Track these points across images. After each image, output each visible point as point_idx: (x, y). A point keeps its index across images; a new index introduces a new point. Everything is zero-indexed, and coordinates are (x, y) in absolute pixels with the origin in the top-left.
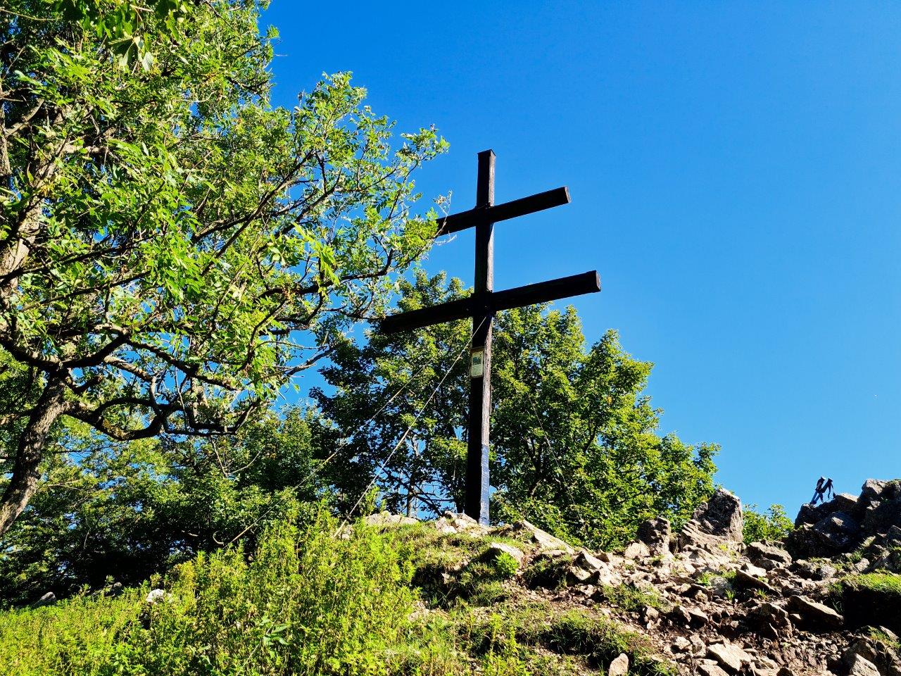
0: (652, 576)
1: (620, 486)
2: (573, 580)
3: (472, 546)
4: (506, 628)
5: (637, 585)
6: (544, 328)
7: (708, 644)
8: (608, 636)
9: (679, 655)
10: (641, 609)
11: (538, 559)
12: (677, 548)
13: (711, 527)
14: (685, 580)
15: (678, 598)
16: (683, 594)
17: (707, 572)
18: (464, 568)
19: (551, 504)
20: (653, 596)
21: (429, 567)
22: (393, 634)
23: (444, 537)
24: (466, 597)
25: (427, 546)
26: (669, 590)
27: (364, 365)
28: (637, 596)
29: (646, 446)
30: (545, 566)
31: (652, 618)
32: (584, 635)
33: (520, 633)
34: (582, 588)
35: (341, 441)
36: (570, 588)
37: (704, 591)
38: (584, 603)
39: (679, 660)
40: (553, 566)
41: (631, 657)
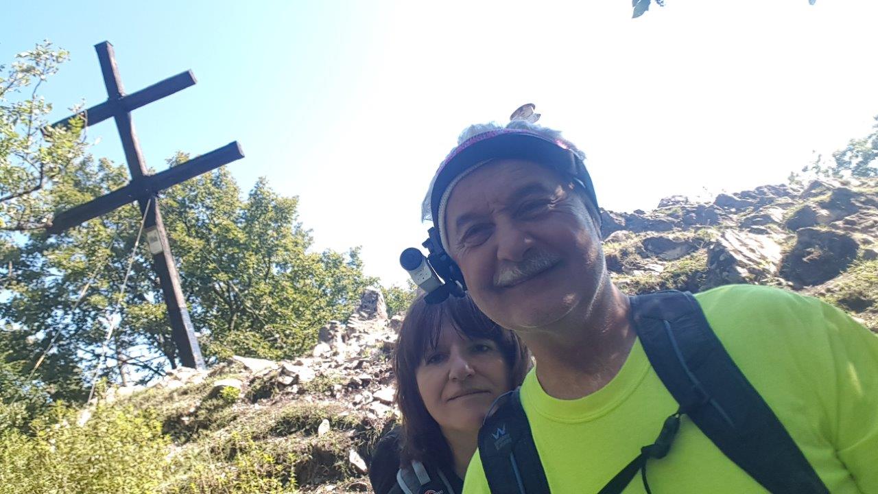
0: (333, 364)
1: (299, 299)
2: (282, 386)
3: (199, 390)
4: (244, 437)
5: (325, 374)
6: (202, 187)
7: (373, 393)
8: (313, 413)
9: (358, 406)
10: (330, 389)
11: (252, 382)
12: (347, 338)
13: (366, 315)
14: (355, 359)
15: (352, 372)
16: (355, 368)
17: (367, 348)
18: (198, 408)
19: (250, 331)
20: (337, 377)
21: (169, 418)
22: (160, 474)
23: (173, 392)
24: (206, 427)
25: (161, 403)
26: (346, 368)
27: (31, 262)
28: (326, 380)
29: (311, 263)
30: (260, 384)
31: (339, 391)
32: (298, 419)
33: (255, 435)
34: (289, 389)
35: (31, 339)
36: (281, 393)
37: (367, 362)
38: (293, 399)
39: (358, 410)
40: (265, 383)
41: (330, 420)
